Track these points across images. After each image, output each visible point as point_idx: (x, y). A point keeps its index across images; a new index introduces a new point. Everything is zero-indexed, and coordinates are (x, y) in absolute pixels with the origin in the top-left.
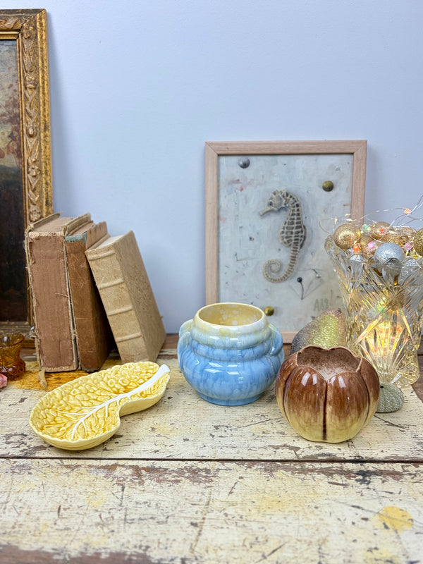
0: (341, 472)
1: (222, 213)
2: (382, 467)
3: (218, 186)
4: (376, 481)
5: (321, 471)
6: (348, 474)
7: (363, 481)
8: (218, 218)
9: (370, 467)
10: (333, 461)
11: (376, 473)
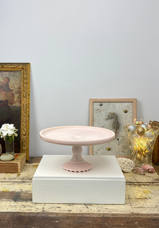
0: (133, 185)
1: (94, 119)
2: (144, 184)
3: (93, 111)
4: (142, 186)
5: (128, 184)
6: (135, 185)
7: (139, 186)
8: (93, 120)
9: (141, 184)
10: (131, 183)
11: (142, 185)
